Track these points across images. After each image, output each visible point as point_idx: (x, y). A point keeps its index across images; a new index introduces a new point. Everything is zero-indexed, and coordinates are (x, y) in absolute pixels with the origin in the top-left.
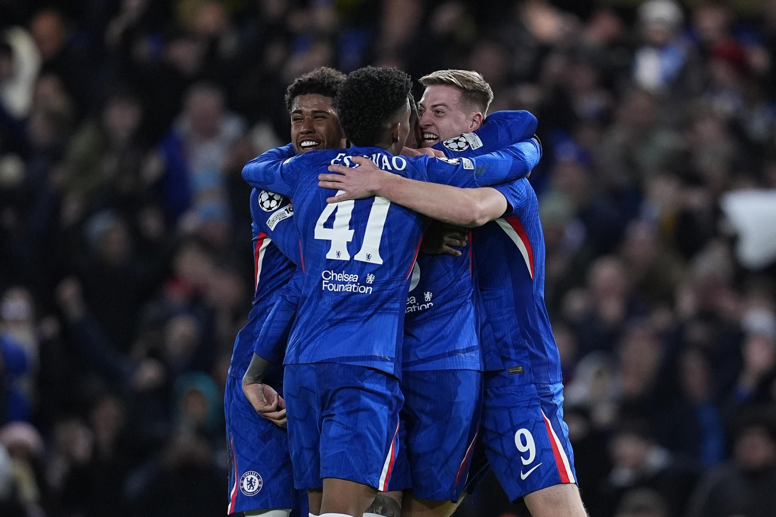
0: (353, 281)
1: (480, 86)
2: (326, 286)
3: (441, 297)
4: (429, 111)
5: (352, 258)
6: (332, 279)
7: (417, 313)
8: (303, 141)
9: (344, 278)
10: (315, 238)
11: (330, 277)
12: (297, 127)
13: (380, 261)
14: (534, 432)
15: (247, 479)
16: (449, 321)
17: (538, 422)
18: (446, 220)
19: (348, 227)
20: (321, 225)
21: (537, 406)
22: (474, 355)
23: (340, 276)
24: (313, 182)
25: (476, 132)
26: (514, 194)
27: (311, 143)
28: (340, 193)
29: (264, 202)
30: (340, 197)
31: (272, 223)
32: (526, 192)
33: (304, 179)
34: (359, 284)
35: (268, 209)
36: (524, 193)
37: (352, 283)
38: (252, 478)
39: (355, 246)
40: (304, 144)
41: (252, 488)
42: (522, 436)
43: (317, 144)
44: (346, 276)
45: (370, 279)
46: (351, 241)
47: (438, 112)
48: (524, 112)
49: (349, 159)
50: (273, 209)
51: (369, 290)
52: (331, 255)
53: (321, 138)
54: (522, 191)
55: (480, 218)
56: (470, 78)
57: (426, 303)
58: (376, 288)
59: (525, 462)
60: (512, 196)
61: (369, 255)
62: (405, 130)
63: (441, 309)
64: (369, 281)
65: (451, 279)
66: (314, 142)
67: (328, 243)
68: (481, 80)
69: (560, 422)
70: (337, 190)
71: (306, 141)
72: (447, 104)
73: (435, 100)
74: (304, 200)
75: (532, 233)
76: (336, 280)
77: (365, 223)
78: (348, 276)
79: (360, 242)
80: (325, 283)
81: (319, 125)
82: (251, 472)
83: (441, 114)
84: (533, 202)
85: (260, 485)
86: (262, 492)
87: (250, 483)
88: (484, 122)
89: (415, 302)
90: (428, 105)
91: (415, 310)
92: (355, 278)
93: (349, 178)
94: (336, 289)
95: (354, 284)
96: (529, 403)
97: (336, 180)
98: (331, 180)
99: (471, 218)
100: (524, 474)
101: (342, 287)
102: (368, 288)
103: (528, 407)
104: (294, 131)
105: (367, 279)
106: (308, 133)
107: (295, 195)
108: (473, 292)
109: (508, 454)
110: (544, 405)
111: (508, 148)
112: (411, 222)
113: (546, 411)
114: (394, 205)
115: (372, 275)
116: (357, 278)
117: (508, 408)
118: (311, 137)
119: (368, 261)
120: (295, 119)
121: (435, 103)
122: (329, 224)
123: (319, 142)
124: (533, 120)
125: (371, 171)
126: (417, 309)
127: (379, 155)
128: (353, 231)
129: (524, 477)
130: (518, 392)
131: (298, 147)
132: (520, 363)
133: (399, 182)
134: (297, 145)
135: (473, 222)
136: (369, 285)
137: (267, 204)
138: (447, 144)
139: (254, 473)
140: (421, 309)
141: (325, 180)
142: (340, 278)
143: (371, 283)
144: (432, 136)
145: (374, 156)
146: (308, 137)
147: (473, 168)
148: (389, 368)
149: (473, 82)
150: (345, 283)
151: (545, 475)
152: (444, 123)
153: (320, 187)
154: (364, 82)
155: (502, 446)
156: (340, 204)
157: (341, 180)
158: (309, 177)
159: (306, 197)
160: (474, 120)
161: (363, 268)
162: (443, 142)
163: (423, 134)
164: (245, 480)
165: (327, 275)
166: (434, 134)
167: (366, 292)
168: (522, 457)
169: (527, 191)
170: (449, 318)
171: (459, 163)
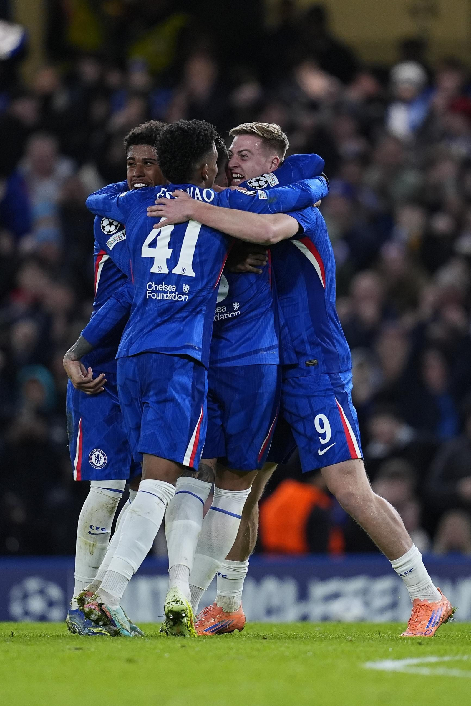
0: (173, 291)
1: (277, 136)
2: (150, 295)
3: (247, 306)
4: (236, 156)
5: (170, 271)
6: (154, 290)
7: (229, 319)
8: (135, 183)
9: (164, 288)
10: (142, 256)
11: (152, 288)
12: (131, 171)
13: (193, 274)
14: (330, 417)
15: (95, 455)
16: (254, 326)
17: (333, 408)
18: (247, 239)
19: (168, 247)
20: (147, 246)
21: (332, 395)
22: (275, 353)
23: (161, 286)
24: (142, 212)
25: (275, 172)
26: (305, 219)
27: (142, 185)
28: (163, 219)
29: (105, 226)
30: (163, 222)
31: (111, 243)
32: (315, 217)
33: (135, 210)
34: (177, 293)
35: (108, 232)
36: (313, 219)
37: (172, 292)
38: (98, 455)
39: (173, 262)
40: (136, 185)
41: (99, 462)
42: (321, 420)
43: (146, 185)
44: (166, 287)
45: (186, 288)
46: (169, 258)
47: (243, 156)
48: (313, 155)
49: (169, 194)
50: (112, 233)
51: (186, 298)
52: (154, 270)
53: (150, 181)
54: (312, 217)
55: (273, 237)
56: (269, 129)
57: (235, 311)
58: (191, 297)
59: (323, 442)
60: (302, 221)
61: (184, 269)
62: (213, 170)
63: (247, 317)
64: (185, 290)
65: (254, 292)
66: (144, 184)
67: (151, 261)
68: (278, 131)
69: (350, 407)
70: (160, 217)
71: (138, 183)
72: (250, 149)
73: (240, 147)
74: (134, 227)
75: (322, 251)
76: (158, 290)
77: (181, 243)
78: (167, 286)
79: (177, 258)
80: (149, 293)
81: (148, 170)
82: (98, 450)
83: (245, 158)
84: (322, 226)
85: (105, 461)
86: (107, 466)
87: (98, 458)
88: (281, 164)
89: (226, 310)
90: (235, 152)
91: (226, 318)
92: (173, 288)
93: (169, 207)
94: (158, 297)
95: (173, 293)
96: (325, 393)
97: (159, 210)
98: (156, 210)
99: (266, 237)
100: (321, 451)
101: (163, 295)
102: (184, 296)
103: (324, 396)
104: (129, 174)
105: (184, 289)
106: (139, 177)
107: (127, 223)
108: (273, 302)
109: (309, 434)
110: (337, 394)
111: (297, 183)
112: (217, 242)
113: (339, 399)
114: (204, 227)
115: (187, 285)
116: (175, 288)
117: (308, 397)
118: (141, 180)
119: (183, 274)
120: (130, 164)
121: (241, 149)
122: (153, 244)
123: (148, 184)
124: (320, 161)
125: (186, 201)
126: (227, 316)
127: (192, 188)
128: (171, 250)
129: (321, 453)
130: (315, 383)
131: (131, 187)
132: (314, 357)
133: (209, 209)
134: (131, 185)
135: (268, 241)
136: (185, 294)
137: (107, 228)
138: (250, 183)
139: (100, 451)
140: (231, 316)
141: (152, 211)
142: (161, 289)
143: (187, 292)
144: (239, 176)
145: (188, 190)
146: (139, 180)
147: (266, 198)
148: (198, 356)
149: (272, 132)
150: (165, 292)
151: (338, 452)
152: (248, 166)
153: (148, 217)
154: (175, 131)
155: (304, 428)
156: (162, 229)
157: (162, 209)
158: (139, 208)
159: (135, 224)
160: (273, 163)
161: (180, 280)
162: (247, 181)
163: (232, 174)
164: (94, 456)
165: (150, 286)
166: (240, 174)
167: (183, 300)
168: (320, 437)
169: (317, 217)
170: (254, 323)
171: (255, 194)
